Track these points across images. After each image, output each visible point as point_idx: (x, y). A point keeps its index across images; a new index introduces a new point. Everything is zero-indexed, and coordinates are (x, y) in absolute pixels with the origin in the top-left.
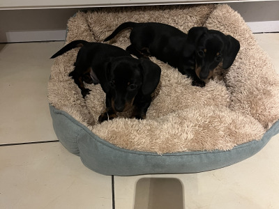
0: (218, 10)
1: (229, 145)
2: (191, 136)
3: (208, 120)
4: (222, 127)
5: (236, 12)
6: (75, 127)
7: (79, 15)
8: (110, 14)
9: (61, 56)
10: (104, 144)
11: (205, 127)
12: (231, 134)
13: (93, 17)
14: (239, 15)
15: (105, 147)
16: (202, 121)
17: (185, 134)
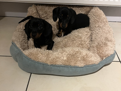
0: (93, 9)
2: (65, 58)
3: (75, 53)
4: (80, 56)
5: (101, 11)
6: (16, 49)
7: (33, 6)
8: (47, 7)
9: (23, 22)
10: (26, 58)
11: (73, 55)
12: (84, 60)
13: (39, 8)
14: (102, 12)
15: (26, 59)
16: (72, 53)
17: (63, 57)
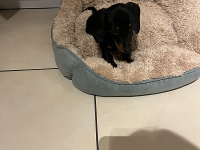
1: (180, 72)
2: (152, 68)
3: (164, 56)
4: (174, 60)
11: (162, 61)
12: (181, 64)
16: (159, 56)
17: (147, 68)
